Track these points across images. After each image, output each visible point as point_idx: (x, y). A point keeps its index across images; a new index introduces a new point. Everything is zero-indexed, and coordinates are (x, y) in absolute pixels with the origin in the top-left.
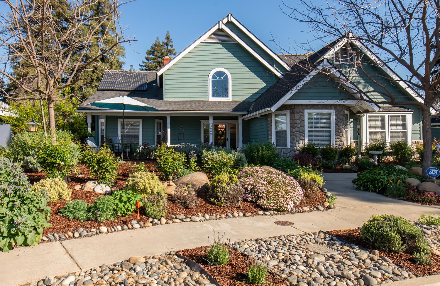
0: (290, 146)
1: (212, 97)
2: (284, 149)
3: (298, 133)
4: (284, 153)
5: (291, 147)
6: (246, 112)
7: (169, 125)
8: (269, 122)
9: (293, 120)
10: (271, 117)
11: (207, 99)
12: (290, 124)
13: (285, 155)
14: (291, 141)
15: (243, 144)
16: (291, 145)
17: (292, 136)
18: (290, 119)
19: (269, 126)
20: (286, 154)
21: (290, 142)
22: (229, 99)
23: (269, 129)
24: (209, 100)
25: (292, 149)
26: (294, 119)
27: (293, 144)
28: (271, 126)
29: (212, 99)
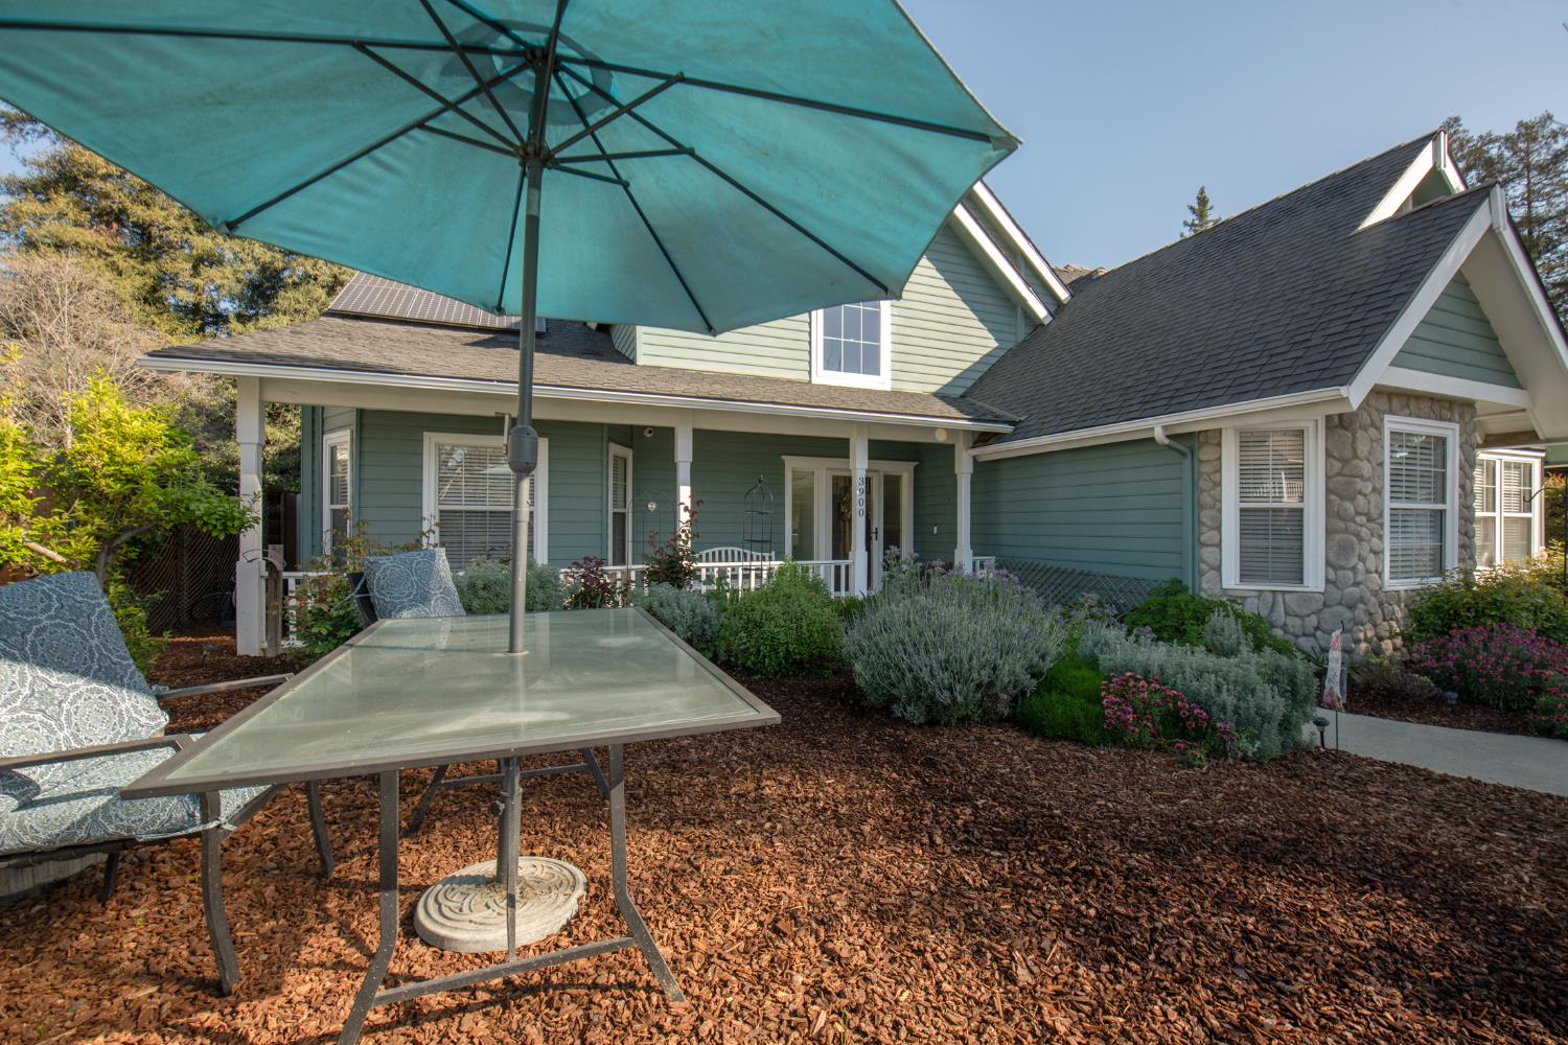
0: (1328, 581)
1: (825, 369)
2: (1287, 597)
3: (1364, 519)
4: (1287, 614)
5: (1332, 588)
6: (1007, 429)
7: (684, 470)
8: (1206, 468)
9: (1345, 461)
10: (1219, 444)
11: (804, 377)
12: (1328, 478)
13: (1298, 622)
14: (1333, 560)
15: (974, 555)
16: (1332, 576)
17: (1338, 537)
18: (1329, 455)
19: (1203, 484)
20: (1302, 618)
21: (1328, 563)
22: (882, 382)
23: (1206, 498)
24: (815, 381)
25: (1335, 594)
26: (1348, 454)
27: (1340, 573)
28: (1219, 484)
29: (824, 377)
